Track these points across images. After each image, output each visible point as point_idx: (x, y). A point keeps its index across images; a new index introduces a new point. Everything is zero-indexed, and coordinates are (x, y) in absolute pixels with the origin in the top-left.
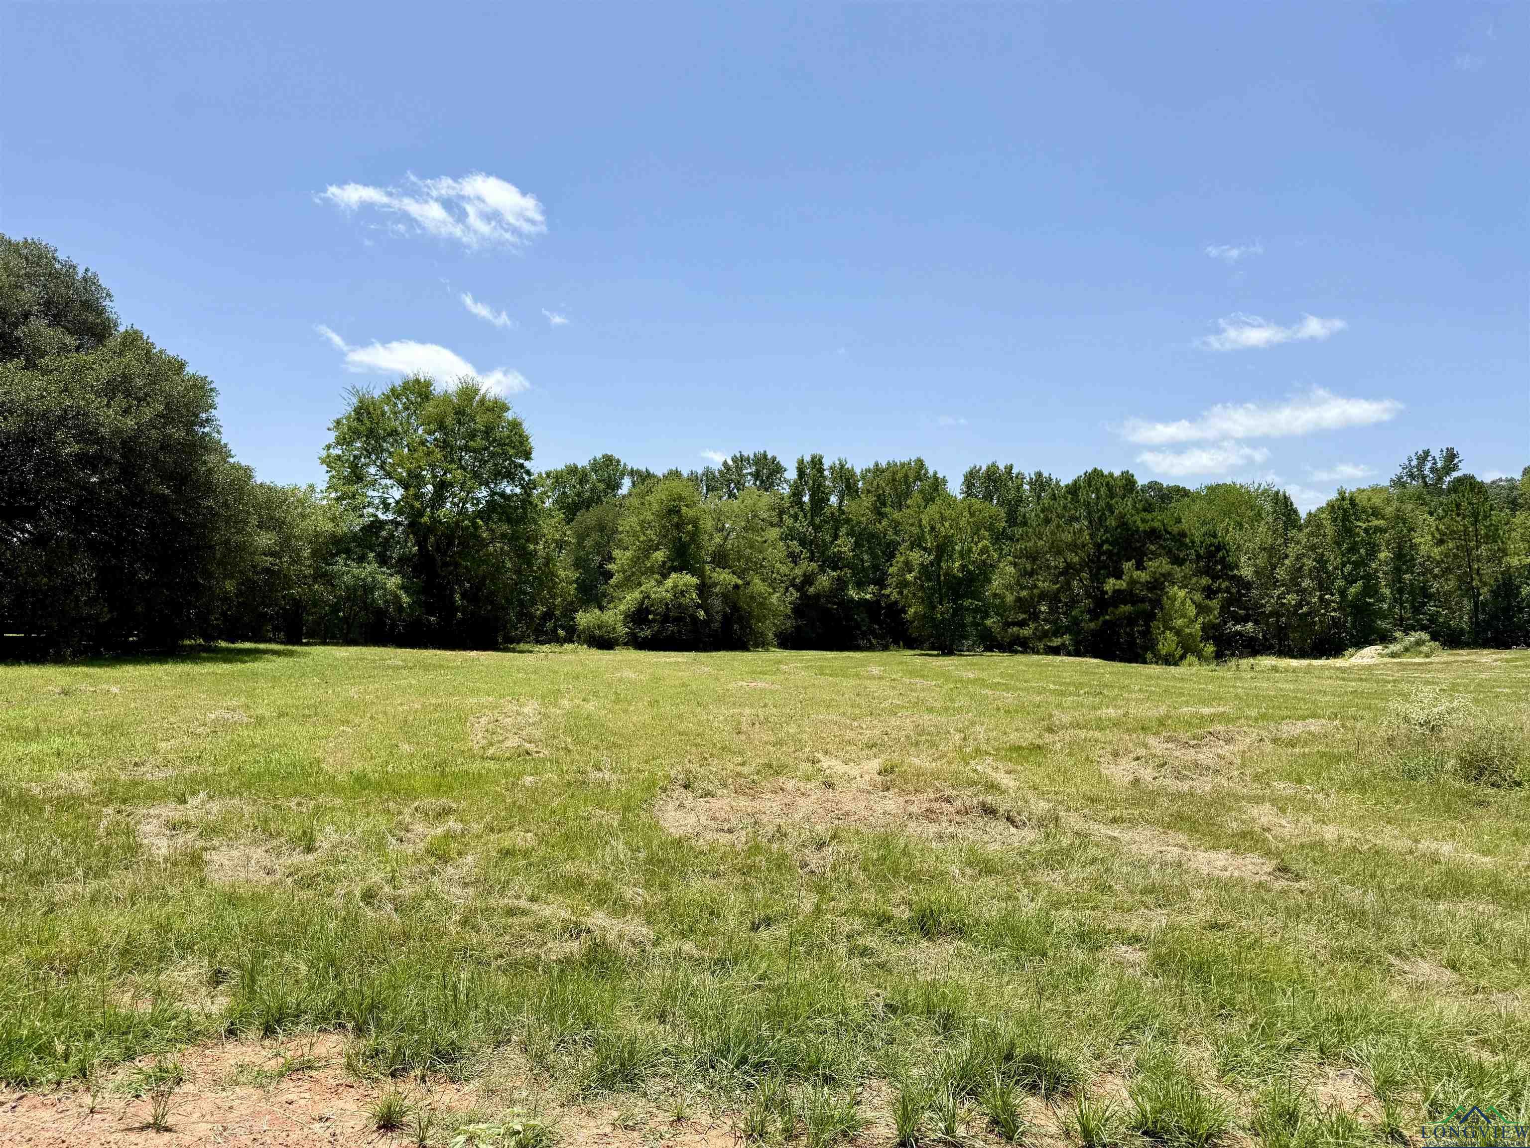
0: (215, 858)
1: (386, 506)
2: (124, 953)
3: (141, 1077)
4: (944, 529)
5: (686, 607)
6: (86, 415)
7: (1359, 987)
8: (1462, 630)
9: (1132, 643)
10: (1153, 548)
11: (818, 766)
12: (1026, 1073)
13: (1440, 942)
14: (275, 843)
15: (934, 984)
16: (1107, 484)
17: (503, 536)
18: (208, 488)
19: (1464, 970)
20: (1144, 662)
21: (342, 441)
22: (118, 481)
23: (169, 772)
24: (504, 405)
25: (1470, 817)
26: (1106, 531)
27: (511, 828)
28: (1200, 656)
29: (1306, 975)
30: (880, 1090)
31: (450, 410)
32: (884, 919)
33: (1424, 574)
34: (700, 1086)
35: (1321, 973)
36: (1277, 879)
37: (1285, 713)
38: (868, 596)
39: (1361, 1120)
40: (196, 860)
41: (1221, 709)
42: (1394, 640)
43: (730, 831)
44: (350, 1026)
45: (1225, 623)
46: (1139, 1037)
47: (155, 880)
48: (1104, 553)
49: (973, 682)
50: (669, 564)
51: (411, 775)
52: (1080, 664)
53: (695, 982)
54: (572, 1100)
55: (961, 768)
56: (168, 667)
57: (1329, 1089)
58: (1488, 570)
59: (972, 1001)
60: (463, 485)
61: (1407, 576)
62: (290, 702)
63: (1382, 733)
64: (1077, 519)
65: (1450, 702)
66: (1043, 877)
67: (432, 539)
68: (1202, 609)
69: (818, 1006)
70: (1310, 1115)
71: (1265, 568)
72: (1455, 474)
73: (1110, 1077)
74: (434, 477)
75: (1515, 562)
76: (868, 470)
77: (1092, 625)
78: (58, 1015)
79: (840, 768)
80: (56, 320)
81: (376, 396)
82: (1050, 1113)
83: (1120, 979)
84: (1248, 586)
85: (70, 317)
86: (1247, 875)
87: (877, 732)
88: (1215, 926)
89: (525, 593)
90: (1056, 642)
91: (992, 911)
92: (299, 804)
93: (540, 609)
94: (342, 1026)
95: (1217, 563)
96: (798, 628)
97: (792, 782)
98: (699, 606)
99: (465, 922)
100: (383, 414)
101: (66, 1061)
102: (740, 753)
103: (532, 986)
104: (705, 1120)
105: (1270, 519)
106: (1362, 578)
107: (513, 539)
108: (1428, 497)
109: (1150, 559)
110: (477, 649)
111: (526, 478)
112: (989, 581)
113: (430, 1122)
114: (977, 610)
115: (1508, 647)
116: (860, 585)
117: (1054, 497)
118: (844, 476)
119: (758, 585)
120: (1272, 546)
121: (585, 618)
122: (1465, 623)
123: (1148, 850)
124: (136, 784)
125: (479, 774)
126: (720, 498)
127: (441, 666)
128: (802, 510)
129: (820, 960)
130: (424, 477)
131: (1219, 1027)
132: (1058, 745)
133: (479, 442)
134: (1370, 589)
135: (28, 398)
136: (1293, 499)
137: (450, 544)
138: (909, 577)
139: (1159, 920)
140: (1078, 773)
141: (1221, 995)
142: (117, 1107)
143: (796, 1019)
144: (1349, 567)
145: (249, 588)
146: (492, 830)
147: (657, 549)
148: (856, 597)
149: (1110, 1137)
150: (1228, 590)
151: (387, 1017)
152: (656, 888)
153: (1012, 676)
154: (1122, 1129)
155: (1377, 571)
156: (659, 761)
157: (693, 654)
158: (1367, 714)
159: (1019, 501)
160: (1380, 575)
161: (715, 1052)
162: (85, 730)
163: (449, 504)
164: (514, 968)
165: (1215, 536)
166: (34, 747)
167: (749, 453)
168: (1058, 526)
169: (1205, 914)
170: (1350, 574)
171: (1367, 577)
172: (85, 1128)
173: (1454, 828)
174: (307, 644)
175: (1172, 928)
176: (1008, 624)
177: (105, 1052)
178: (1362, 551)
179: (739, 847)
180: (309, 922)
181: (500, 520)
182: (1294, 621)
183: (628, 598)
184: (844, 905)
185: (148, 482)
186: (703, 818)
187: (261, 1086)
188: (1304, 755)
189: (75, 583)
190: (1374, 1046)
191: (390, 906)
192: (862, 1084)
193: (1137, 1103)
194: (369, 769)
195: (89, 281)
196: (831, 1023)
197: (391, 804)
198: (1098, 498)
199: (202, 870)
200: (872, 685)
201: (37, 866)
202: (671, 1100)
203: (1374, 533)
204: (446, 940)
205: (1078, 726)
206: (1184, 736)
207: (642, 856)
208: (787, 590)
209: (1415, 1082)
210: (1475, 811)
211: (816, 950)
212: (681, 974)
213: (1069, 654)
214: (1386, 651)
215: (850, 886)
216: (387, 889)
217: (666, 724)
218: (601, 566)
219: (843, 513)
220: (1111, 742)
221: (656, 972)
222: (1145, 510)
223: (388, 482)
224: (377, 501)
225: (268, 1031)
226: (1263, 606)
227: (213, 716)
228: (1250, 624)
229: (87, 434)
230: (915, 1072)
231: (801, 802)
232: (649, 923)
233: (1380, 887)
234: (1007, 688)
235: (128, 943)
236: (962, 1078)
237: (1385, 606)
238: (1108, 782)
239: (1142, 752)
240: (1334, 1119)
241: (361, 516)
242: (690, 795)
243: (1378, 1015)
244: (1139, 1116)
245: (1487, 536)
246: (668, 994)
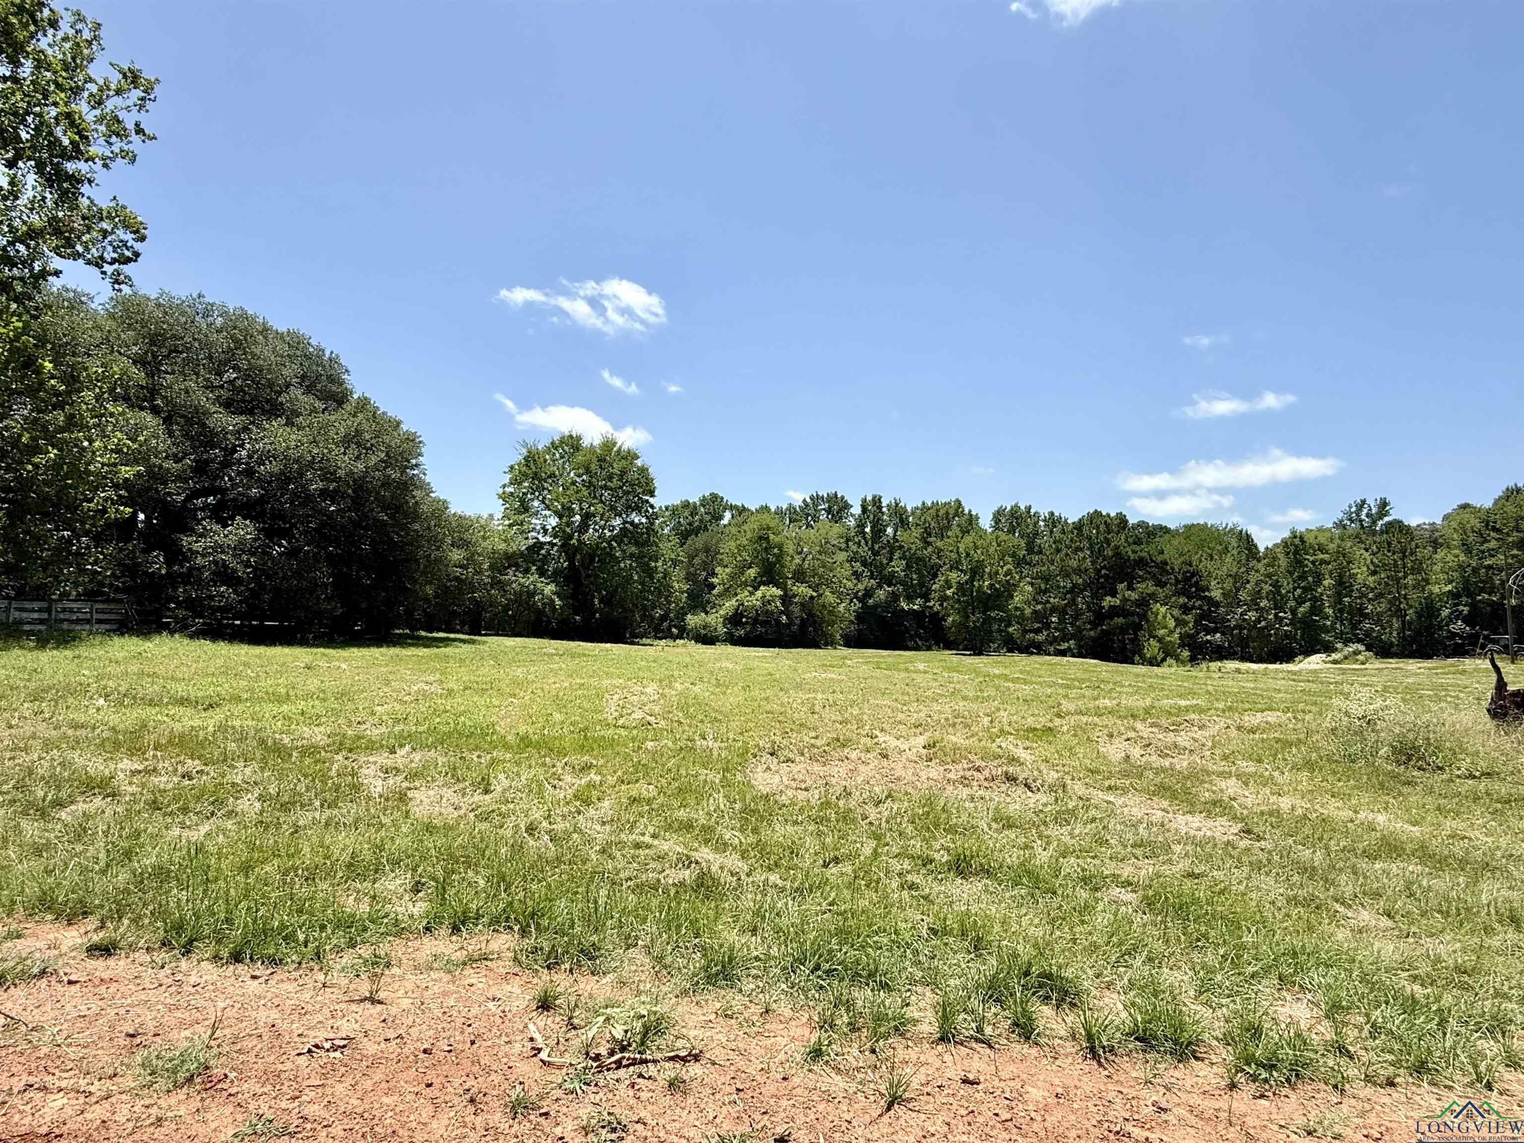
0: (417, 796)
1: (545, 532)
2: (350, 865)
3: (361, 961)
4: (977, 555)
5: (772, 613)
6: (328, 460)
7: (1310, 929)
8: (1392, 643)
9: (1123, 648)
10: (1141, 573)
11: (876, 740)
12: (1040, 986)
13: (1377, 895)
14: (461, 786)
15: (968, 913)
16: (1106, 522)
17: (632, 555)
18: (415, 515)
19: (1398, 918)
20: (1133, 663)
21: (514, 482)
22: (350, 510)
23: (383, 729)
24: (635, 454)
25: (1400, 794)
26: (1104, 560)
27: (637, 781)
28: (1177, 659)
29: (1267, 917)
30: (924, 995)
31: (594, 460)
32: (927, 861)
33: (1360, 598)
34: (784, 986)
35: (1279, 917)
36: (1242, 838)
37: (1247, 706)
38: (915, 607)
39: (1314, 1036)
40: (402, 797)
41: (1195, 702)
42: (1335, 650)
43: (806, 790)
44: (516, 928)
45: (1198, 634)
46: (1130, 962)
47: (372, 811)
48: (1102, 577)
49: (999, 676)
50: (759, 579)
51: (561, 737)
52: (1082, 663)
53: (779, 905)
54: (685, 992)
55: (989, 745)
56: (383, 650)
57: (1287, 1010)
58: (1414, 595)
59: (997, 928)
60: (603, 515)
61: (1346, 599)
62: (472, 678)
63: (1327, 724)
64: (1081, 550)
65: (1385, 701)
66: (1054, 831)
67: (578, 557)
68: (1179, 622)
69: (875, 927)
70: (1272, 1030)
71: (1231, 591)
72: (1387, 519)
73: (1108, 993)
74: (582, 509)
75: (1436, 589)
76: (917, 508)
77: (1092, 633)
78: (300, 911)
79: (893, 743)
80: (309, 390)
81: (540, 448)
82: (1060, 1020)
83: (1116, 914)
84: (1217, 605)
85: (319, 387)
86: (1217, 835)
87: (922, 715)
88: (1191, 875)
89: (648, 600)
90: (1064, 646)
91: (1013, 858)
92: (479, 757)
93: (659, 612)
94: (511, 928)
95: (1191, 586)
96: (860, 631)
97: (855, 753)
98: (782, 612)
99: (603, 851)
100: (545, 461)
101: (306, 947)
102: (815, 729)
103: (655, 902)
104: (788, 1013)
105: (1235, 552)
106: (1310, 600)
107: (638, 558)
108: (1364, 537)
109: (1139, 582)
110: (611, 642)
111: (651, 511)
112: (1012, 597)
113: (576, 1006)
114: (1001, 620)
115: (1430, 657)
116: (910, 599)
117: (1063, 532)
118: (898, 512)
119: (829, 597)
120: (1236, 575)
121: (693, 620)
122: (1394, 638)
123: (1138, 813)
124: (359, 738)
125: (613, 740)
126: (800, 528)
127: (584, 655)
128: (865, 538)
129: (876, 891)
130: (573, 509)
131: (1196, 956)
132: (1065, 728)
133: (615, 483)
134: (1316, 609)
135: (288, 448)
136: (1253, 537)
137: (592, 561)
138: (949, 593)
139: (1147, 869)
140: (1080, 751)
141: (1198, 930)
142: (342, 984)
143: (859, 937)
144: (1299, 591)
145: (444, 592)
146: (623, 782)
147: (750, 567)
148: (906, 608)
149: (1108, 1040)
150: (1200, 607)
151: (545, 922)
152: (749, 831)
153: (1028, 673)
154: (1118, 1035)
155: (1322, 594)
156: (751, 733)
157: (777, 650)
158: (1314, 709)
159: (1036, 534)
160: (1325, 597)
161: (795, 960)
162: (321, 695)
163: (591, 531)
164: (639, 889)
165: (1191, 565)
166: (285, 708)
167: (823, 493)
168: (1067, 555)
169: (1183, 865)
170: (1300, 596)
171: (1315, 599)
172: (319, 998)
173: (1387, 803)
174: (485, 635)
175: (1158, 875)
176: (1026, 632)
177: (334, 941)
178: (1310, 579)
179: (813, 802)
180: (487, 847)
181: (630, 543)
182: (1254, 633)
183: (727, 604)
184: (895, 850)
185: (372, 510)
186: (785, 779)
187: (450, 972)
188: (1263, 740)
189: (316, 585)
190: (1323, 977)
191: (546, 837)
192: (909, 990)
193: (1130, 1014)
194: (531, 731)
195: (334, 361)
196: (885, 940)
197: (547, 759)
198: (1098, 533)
199: (407, 805)
200: (919, 678)
201: (286, 798)
202: (761, 996)
203: (1321, 564)
204: (589, 865)
205: (1081, 713)
206: (1164, 722)
207: (738, 806)
208: (851, 601)
209: (1358, 1008)
210: (1405, 790)
211: (874, 884)
212: (769, 899)
213: (1073, 656)
214: (1329, 659)
215: (900, 834)
216: (544, 824)
217: (756, 704)
218: (706, 579)
219: (897, 541)
220: (1107, 726)
221: (749, 896)
222: (1135, 543)
223: (548, 513)
224: (538, 527)
225: (455, 929)
226: (1229, 621)
227: (416, 688)
228: (1218, 635)
229: (328, 475)
230: (952, 982)
231: (862, 768)
232: (743, 858)
233: (1327, 847)
234: (1025, 683)
235: (352, 858)
236: (989, 988)
237: (1329, 623)
238: (1105, 757)
239: (1132, 734)
240: (1292, 1034)
241: (527, 538)
242: (775, 760)
243: (1327, 952)
244: (1132, 1025)
245: (1413, 568)
246: (758, 913)
